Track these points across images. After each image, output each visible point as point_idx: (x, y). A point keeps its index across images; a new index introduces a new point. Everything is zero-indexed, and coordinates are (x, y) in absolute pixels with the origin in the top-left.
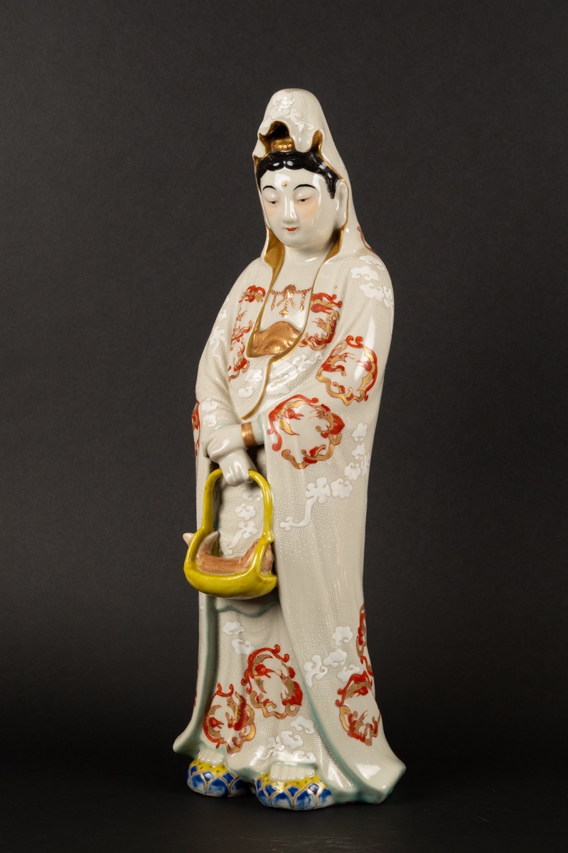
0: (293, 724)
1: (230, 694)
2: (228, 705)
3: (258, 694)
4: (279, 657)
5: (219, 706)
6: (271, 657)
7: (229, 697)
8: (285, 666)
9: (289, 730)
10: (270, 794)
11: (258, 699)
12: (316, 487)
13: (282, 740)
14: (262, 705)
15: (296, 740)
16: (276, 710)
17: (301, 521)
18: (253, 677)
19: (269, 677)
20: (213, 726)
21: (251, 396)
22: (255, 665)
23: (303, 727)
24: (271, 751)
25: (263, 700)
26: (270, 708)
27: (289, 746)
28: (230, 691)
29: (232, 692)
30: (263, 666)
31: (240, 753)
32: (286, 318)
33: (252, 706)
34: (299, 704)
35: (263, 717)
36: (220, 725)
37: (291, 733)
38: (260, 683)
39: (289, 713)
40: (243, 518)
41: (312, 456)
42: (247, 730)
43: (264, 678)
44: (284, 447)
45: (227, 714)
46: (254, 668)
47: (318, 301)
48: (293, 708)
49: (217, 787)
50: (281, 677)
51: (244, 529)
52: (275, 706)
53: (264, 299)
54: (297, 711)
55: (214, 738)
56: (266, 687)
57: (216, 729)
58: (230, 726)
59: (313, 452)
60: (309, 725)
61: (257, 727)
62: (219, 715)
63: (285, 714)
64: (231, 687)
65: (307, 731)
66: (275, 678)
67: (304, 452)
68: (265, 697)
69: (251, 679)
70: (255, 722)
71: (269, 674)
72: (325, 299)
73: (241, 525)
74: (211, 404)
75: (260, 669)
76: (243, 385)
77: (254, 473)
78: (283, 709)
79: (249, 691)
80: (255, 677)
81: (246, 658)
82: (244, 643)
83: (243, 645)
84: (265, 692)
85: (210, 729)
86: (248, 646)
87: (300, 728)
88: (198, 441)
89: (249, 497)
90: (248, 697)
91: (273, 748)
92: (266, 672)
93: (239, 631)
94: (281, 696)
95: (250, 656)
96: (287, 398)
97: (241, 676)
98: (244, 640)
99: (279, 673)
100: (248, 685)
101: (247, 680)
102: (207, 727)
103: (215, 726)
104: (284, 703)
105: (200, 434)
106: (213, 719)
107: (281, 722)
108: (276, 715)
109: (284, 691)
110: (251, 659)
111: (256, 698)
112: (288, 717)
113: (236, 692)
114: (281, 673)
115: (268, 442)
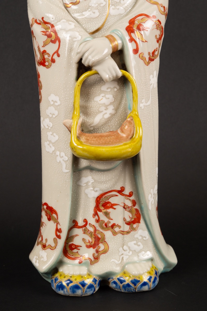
0: (136, 236)
1: (85, 226)
2: (84, 233)
3: (106, 221)
4: (123, 195)
5: (77, 235)
6: (117, 196)
7: (84, 228)
8: (130, 200)
9: (133, 240)
10: (135, 285)
11: (106, 225)
12: (153, 77)
13: (129, 248)
14: (110, 228)
15: (139, 245)
16: (121, 229)
17: (148, 101)
18: (100, 211)
19: (115, 209)
20: (72, 249)
21: (98, 16)
22: (102, 203)
23: (142, 236)
24: (123, 256)
25: (110, 225)
26: (117, 229)
27: (135, 251)
28: (85, 223)
29: (86, 224)
30: (109, 203)
31: (99, 263)
33: (101, 230)
34: (139, 222)
35: (113, 236)
36: (79, 248)
37: (135, 242)
38: (107, 214)
39: (133, 229)
40: (104, 104)
41: (153, 56)
42: (102, 247)
43: (110, 210)
44: (140, 52)
45: (84, 240)
46: (100, 205)
48: (135, 226)
49: (90, 290)
50: (124, 207)
51: (105, 112)
52: (119, 227)
54: (138, 227)
55: (73, 257)
56: (111, 216)
57: (75, 251)
58: (89, 247)
59: (153, 53)
60: (146, 233)
61: (109, 244)
62: (76, 242)
63: (130, 230)
64: (85, 221)
65: (144, 239)
66: (119, 209)
67: (149, 53)
68: (112, 222)
69: (99, 213)
70: (106, 240)
71: (114, 207)
73: (102, 109)
74: (69, 23)
75: (106, 205)
76: (88, 9)
77: (124, 72)
78: (127, 228)
79: (98, 221)
80: (102, 211)
81: (95, 200)
82: (94, 190)
83: (93, 192)
84: (112, 219)
85: (69, 252)
86: (97, 191)
87: (140, 238)
88: (57, 53)
89: (107, 89)
90: (97, 225)
91: (123, 254)
92: (112, 206)
93: (91, 182)
94: (124, 219)
95: (98, 197)
96: (134, 16)
97: (92, 212)
98: (94, 187)
99: (123, 205)
100: (96, 217)
101: (96, 214)
102: (67, 251)
103: (74, 249)
104: (128, 223)
105: (61, 47)
106: (73, 244)
107: (127, 237)
108: (122, 233)
109: (128, 216)
110: (98, 200)
111: (104, 224)
112: (132, 232)
113: (90, 224)
114: (125, 205)
115: (130, 47)
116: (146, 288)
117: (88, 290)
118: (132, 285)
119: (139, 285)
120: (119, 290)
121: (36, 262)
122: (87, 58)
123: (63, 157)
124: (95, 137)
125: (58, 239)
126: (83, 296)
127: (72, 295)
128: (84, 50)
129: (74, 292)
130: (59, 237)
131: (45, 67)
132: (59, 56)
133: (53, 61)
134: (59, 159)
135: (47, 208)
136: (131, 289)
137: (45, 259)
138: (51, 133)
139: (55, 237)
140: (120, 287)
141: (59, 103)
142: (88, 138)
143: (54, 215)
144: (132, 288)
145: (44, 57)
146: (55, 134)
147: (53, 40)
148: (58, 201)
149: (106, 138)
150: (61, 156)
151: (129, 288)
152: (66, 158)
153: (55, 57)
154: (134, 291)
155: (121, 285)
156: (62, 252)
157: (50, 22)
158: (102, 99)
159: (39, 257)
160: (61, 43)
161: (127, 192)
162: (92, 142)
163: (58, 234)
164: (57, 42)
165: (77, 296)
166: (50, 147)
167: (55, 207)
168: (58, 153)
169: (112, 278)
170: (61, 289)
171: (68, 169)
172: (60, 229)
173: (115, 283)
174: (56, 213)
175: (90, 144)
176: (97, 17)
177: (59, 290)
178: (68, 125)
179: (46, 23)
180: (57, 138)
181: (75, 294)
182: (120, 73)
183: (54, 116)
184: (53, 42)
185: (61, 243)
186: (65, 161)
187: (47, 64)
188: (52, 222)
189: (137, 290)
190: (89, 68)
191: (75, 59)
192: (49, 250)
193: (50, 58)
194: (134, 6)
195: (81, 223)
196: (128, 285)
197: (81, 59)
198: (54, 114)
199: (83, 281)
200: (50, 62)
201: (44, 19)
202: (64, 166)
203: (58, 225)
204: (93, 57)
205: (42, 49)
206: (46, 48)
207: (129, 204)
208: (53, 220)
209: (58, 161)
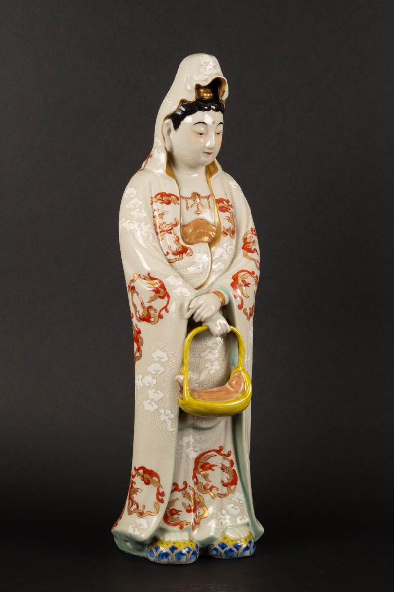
0: (234, 499)
1: (185, 489)
2: (184, 497)
3: (204, 484)
4: (221, 455)
5: (178, 499)
6: (215, 456)
7: (184, 491)
8: (228, 460)
9: (231, 503)
10: (238, 550)
11: (204, 488)
13: (228, 511)
14: (209, 491)
15: (236, 509)
16: (220, 492)
18: (199, 473)
19: (213, 470)
20: (172, 514)
22: (200, 464)
23: (238, 499)
24: (221, 521)
25: (208, 488)
26: (215, 492)
27: (233, 514)
28: (185, 486)
30: (207, 464)
31: (200, 528)
32: (200, 216)
33: (200, 494)
34: (236, 484)
35: (211, 499)
36: (179, 513)
37: (233, 505)
38: (205, 476)
39: (231, 491)
40: (210, 359)
41: (252, 311)
42: (202, 511)
43: (209, 471)
44: (244, 307)
45: (184, 504)
46: (199, 466)
47: (221, 204)
48: (232, 488)
50: (222, 469)
51: (210, 367)
52: (218, 489)
53: (179, 202)
54: (235, 489)
55: (173, 523)
56: (210, 478)
57: (175, 516)
58: (189, 511)
59: (253, 309)
60: (242, 496)
61: (208, 507)
62: (177, 506)
63: (228, 493)
64: (185, 483)
65: (241, 502)
66: (218, 470)
67: (250, 309)
68: (210, 484)
69: (197, 475)
70: (205, 504)
71: (213, 468)
72: (225, 203)
73: (208, 364)
74: (178, 280)
75: (205, 466)
76: (192, 265)
77: (232, 327)
78: (225, 490)
79: (196, 483)
80: (201, 473)
81: (194, 461)
82: (193, 450)
83: (193, 452)
84: (210, 481)
85: (170, 517)
86: (196, 451)
87: (237, 501)
88: (165, 308)
89: (213, 344)
90: (195, 488)
91: (221, 519)
92: (211, 467)
93: (192, 442)
94: (222, 482)
95: (197, 458)
96: (236, 273)
97: (191, 474)
98: (194, 447)
99: (221, 466)
100: (195, 479)
101: (195, 476)
102: (167, 516)
103: (174, 514)
104: (225, 485)
105: (170, 302)
106: (173, 509)
107: (225, 499)
108: (220, 496)
109: (226, 477)
110: (197, 461)
111: (202, 487)
112: (230, 495)
113: (190, 486)
114: (223, 465)
115: (236, 303)
117: (193, 556)
118: (235, 549)
119: (241, 549)
120: (220, 557)
121: (134, 531)
122: (199, 315)
123: (168, 415)
124: (207, 393)
125: (160, 504)
126: (187, 563)
127: (177, 563)
128: (197, 306)
129: (179, 559)
130: (162, 501)
131: (150, 323)
132: (167, 311)
133: (161, 317)
134: (163, 418)
135: (144, 472)
136: (233, 554)
137: (146, 526)
138: (154, 391)
139: (156, 501)
140: (221, 553)
141: (166, 359)
142: (200, 394)
143: (155, 478)
144: (235, 553)
145: (149, 313)
146: (159, 392)
147: (162, 295)
148: (159, 462)
150: (166, 414)
151: (231, 553)
152: (173, 416)
153: (163, 312)
154: (236, 557)
155: (223, 551)
156: (163, 520)
157: (157, 277)
158: (207, 355)
159: (136, 526)
160: (170, 299)
161: (225, 452)
162: (205, 397)
163: (160, 497)
164: (166, 298)
165: (182, 563)
166: (153, 405)
167: (155, 470)
168: (162, 411)
169: (213, 544)
170: (164, 557)
171: (173, 428)
172: (163, 492)
173: (216, 549)
174: (157, 475)
175: (203, 399)
176: (201, 273)
177: (162, 558)
178: (181, 382)
179: (152, 279)
180: (162, 395)
181: (180, 561)
182: (230, 328)
183: (159, 373)
184: (162, 298)
185: (163, 507)
186: (171, 420)
187: (152, 319)
188: (151, 486)
189: (239, 556)
190: (200, 323)
191: (188, 315)
192: (149, 517)
193: (157, 314)
194: (232, 262)
195: (181, 486)
196: (231, 550)
197: (193, 315)
198: (159, 371)
200: (157, 318)
201: (151, 275)
202: (169, 424)
203: (160, 488)
204: (205, 313)
205: (147, 305)
206: (152, 304)
207: (227, 464)
208: (153, 484)
209: (162, 420)
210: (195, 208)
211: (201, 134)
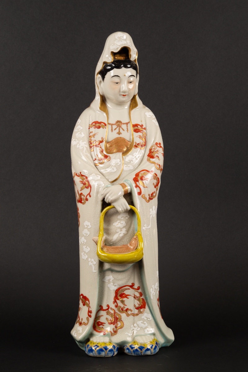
0: (142, 317)
1: (108, 309)
2: (107, 314)
3: (122, 307)
4: (134, 289)
5: (102, 316)
6: (129, 289)
7: (107, 311)
8: (138, 292)
9: (141, 320)
10: (141, 350)
11: (122, 309)
13: (138, 325)
14: (125, 312)
15: (145, 324)
16: (133, 312)
18: (118, 299)
19: (128, 298)
20: (99, 325)
22: (119, 294)
23: (147, 317)
25: (125, 309)
26: (129, 312)
27: (142, 327)
28: (108, 307)
29: (109, 308)
30: (124, 294)
31: (117, 335)
33: (119, 313)
34: (145, 308)
35: (126, 317)
36: (103, 324)
37: (142, 321)
38: (123, 302)
39: (140, 312)
40: (120, 227)
42: (119, 324)
43: (125, 299)
45: (107, 319)
46: (118, 296)
47: (136, 128)
48: (142, 310)
50: (134, 297)
51: (120, 232)
52: (131, 310)
53: (106, 127)
54: (144, 311)
55: (99, 331)
56: (126, 303)
57: (101, 326)
58: (110, 324)
60: (150, 316)
61: (124, 322)
62: (102, 320)
63: (138, 313)
65: (149, 319)
66: (131, 298)
68: (126, 307)
69: (117, 300)
70: (122, 319)
71: (128, 297)
72: (139, 126)
73: (119, 230)
74: (97, 176)
75: (122, 295)
76: (109, 167)
77: (132, 206)
78: (136, 311)
79: (116, 306)
80: (120, 299)
81: (115, 292)
82: (114, 285)
83: (113, 286)
84: (126, 305)
85: (97, 327)
86: (115, 286)
87: (146, 319)
88: (89, 194)
89: (122, 217)
90: (116, 309)
91: (133, 330)
92: (126, 296)
93: (112, 279)
94: (135, 306)
95: (116, 290)
96: (139, 171)
97: (113, 300)
98: (114, 283)
99: (133, 295)
100: (116, 304)
101: (115, 301)
102: (96, 326)
103: (100, 325)
104: (137, 308)
105: (92, 191)
106: (99, 322)
107: (136, 317)
108: (133, 315)
109: (137, 303)
110: (117, 292)
111: (121, 309)
112: (140, 314)
113: (111, 308)
114: (135, 296)
115: (135, 191)
116: (148, 353)
117: (109, 353)
118: (139, 350)
119: (144, 350)
120: (131, 354)
121: (75, 334)
122: (107, 198)
123: (93, 262)
124: (113, 248)
125: (89, 318)
126: (106, 357)
127: (99, 356)
128: (106, 193)
129: (99, 353)
130: (90, 316)
131: (82, 204)
132: (90, 196)
133: (87, 200)
134: (90, 264)
135: (83, 297)
136: (138, 353)
137: (81, 331)
138: (85, 246)
139: (88, 316)
140: (131, 352)
141: (90, 226)
142: (108, 249)
143: (87, 302)
144: (139, 352)
145: (81, 197)
146: (88, 247)
147: (87, 186)
148: (89, 292)
149: (120, 249)
150: (92, 261)
151: (137, 352)
152: (95, 263)
153: (88, 197)
154: (141, 355)
155: (132, 350)
156: (92, 327)
157: (85, 175)
158: (118, 224)
159: (77, 331)
160: (92, 188)
161: (136, 286)
162: (111, 251)
163: (90, 314)
164: (89, 188)
165: (102, 356)
166: (85, 256)
167: (87, 297)
168: (90, 260)
169: (126, 346)
170: (91, 352)
171: (96, 270)
172: (91, 311)
173: (128, 349)
174: (88, 300)
175: (109, 252)
176: (115, 172)
177: (90, 353)
178: (95, 241)
179: (82, 176)
180: (89, 249)
181: (101, 355)
182: (129, 207)
183: (87, 235)
184: (87, 188)
185: (92, 320)
186: (94, 265)
187: (83, 201)
188: (85, 306)
189: (142, 354)
190: (109, 204)
191: (100, 198)
192: (83, 326)
193: (85, 198)
194: (139, 165)
195: (105, 307)
196: (137, 350)
197: (104, 199)
198: (87, 234)
199: (106, 347)
200: (85, 200)
201: (81, 173)
202: (93, 267)
203: (90, 308)
204: (111, 197)
205: (80, 192)
206: (82, 192)
207: (137, 295)
208: (86, 305)
209: (90, 265)
210: (117, 130)
211: (117, 83)
